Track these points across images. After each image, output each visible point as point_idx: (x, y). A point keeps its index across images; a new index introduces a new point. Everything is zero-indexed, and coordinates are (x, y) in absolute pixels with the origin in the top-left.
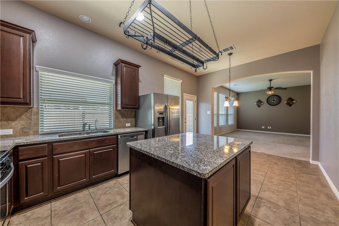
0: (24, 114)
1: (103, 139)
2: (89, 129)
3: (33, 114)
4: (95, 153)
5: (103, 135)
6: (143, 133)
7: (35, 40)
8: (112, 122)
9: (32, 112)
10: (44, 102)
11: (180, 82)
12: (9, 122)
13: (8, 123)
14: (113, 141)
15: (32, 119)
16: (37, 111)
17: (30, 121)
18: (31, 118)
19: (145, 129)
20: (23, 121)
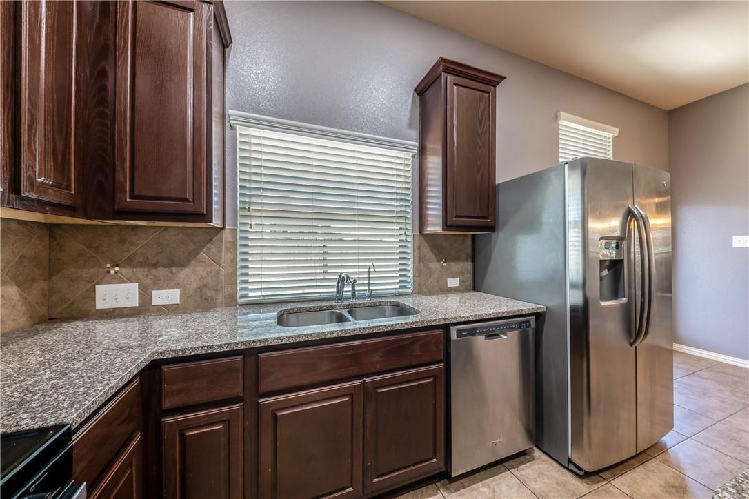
0: (204, 247)
1: (404, 340)
2: (354, 294)
3: (223, 247)
4: (379, 391)
5: (406, 327)
6: (529, 321)
7: (229, 41)
8: (410, 274)
9: (222, 241)
10: (249, 214)
11: (611, 135)
12: (174, 270)
13: (172, 273)
14: (434, 348)
15: (223, 261)
16: (231, 240)
17: (216, 268)
18: (220, 258)
19: (534, 306)
20: (202, 268)
